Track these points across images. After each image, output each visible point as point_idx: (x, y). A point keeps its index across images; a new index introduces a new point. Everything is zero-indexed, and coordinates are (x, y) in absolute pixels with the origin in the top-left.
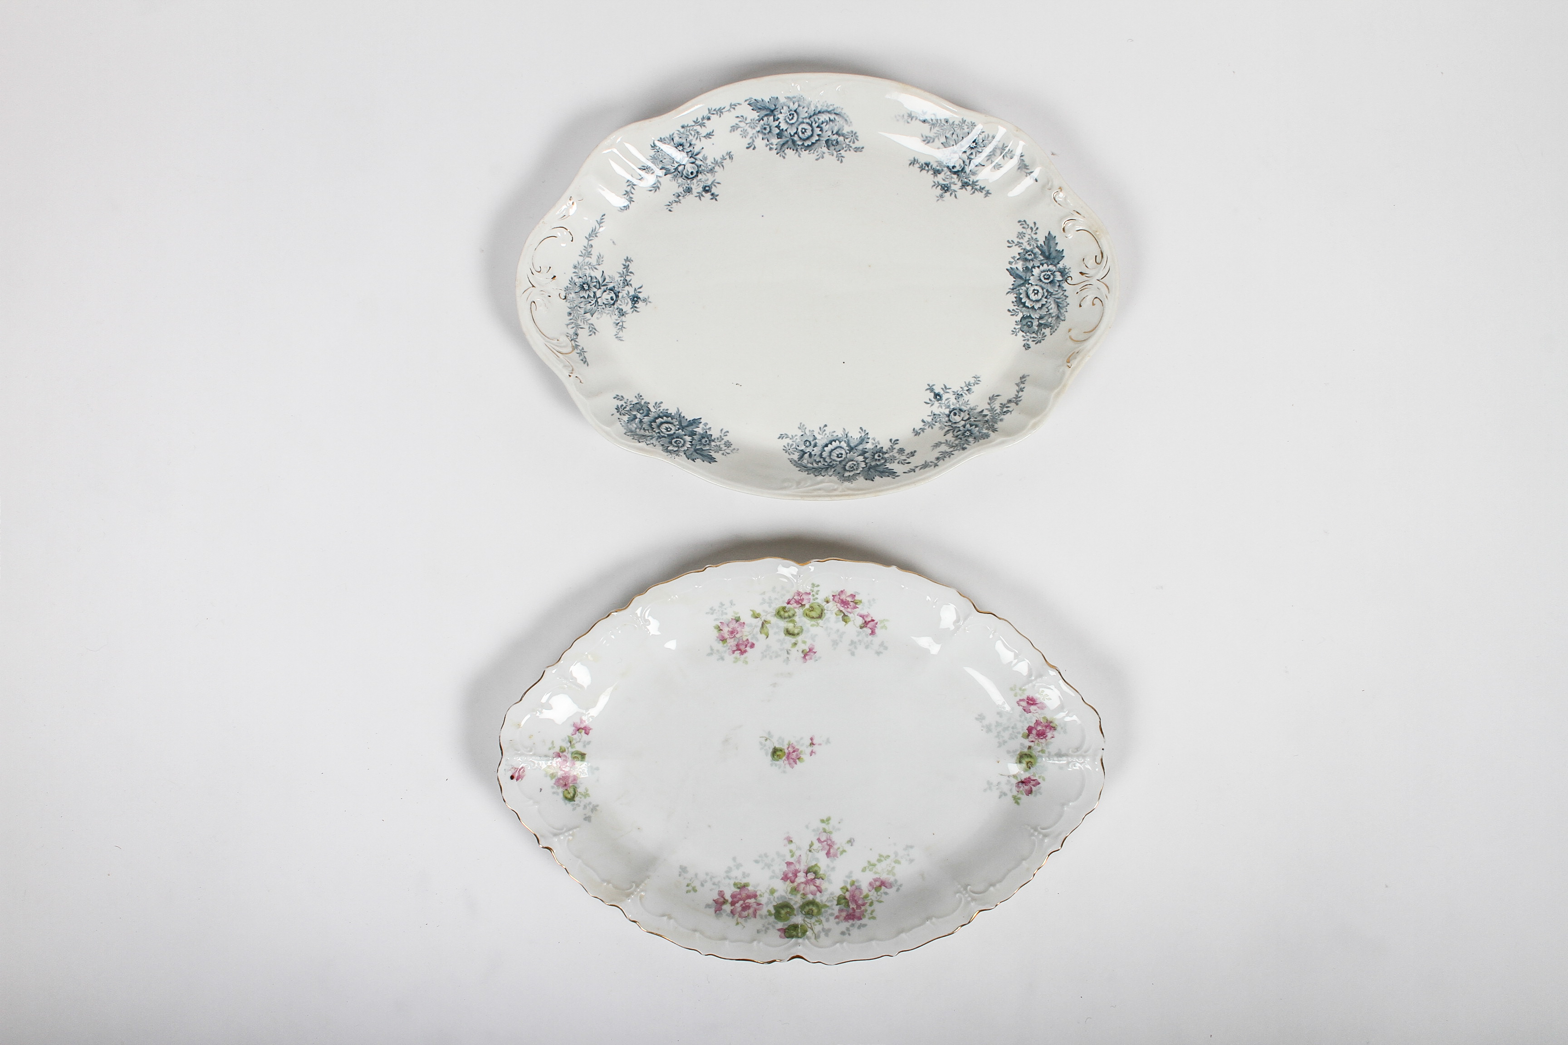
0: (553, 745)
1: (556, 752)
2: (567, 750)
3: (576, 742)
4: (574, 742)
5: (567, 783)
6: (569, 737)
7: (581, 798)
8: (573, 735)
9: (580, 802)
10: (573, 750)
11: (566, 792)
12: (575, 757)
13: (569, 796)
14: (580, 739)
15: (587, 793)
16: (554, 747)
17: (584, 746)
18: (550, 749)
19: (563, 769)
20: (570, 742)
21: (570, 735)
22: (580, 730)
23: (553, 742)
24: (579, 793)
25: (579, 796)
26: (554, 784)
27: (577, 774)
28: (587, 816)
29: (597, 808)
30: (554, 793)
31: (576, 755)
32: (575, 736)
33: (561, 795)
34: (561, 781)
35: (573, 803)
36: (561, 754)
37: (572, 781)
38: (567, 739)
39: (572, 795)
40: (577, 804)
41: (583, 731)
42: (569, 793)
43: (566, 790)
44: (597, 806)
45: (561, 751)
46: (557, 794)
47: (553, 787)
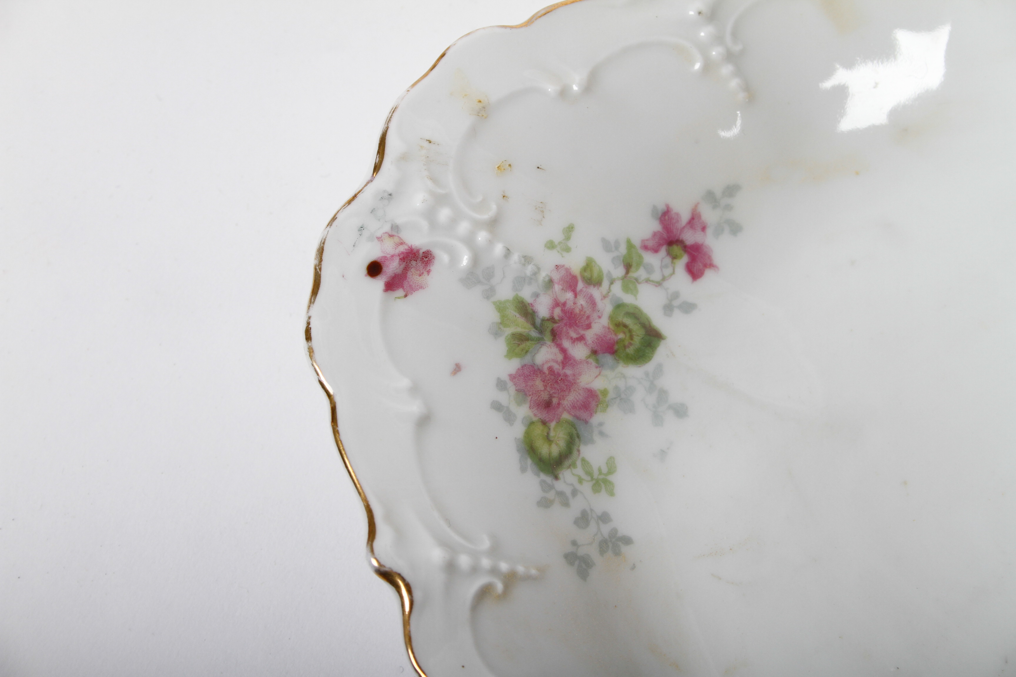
0: (568, 238)
1: (568, 270)
2: (605, 284)
3: (648, 281)
4: (641, 273)
5: (555, 401)
6: (630, 245)
7: (580, 481)
8: (646, 248)
9: (575, 493)
10: (628, 299)
11: (539, 430)
12: (625, 326)
13: (544, 450)
14: (664, 279)
15: (610, 478)
16: (568, 250)
17: (668, 309)
18: (550, 245)
19: (566, 344)
20: (628, 267)
21: (637, 242)
22: (676, 249)
23: (569, 230)
24: (583, 460)
25: (579, 470)
26: (512, 377)
27: (605, 392)
28: (581, 552)
29: (624, 549)
30: (497, 406)
31: (628, 321)
32: (650, 258)
33: (519, 430)
34: (539, 384)
35: (548, 479)
36: (580, 285)
37: (574, 407)
38: (623, 250)
39: (555, 450)
40: (561, 494)
41: (685, 259)
42: (548, 439)
43: (544, 423)
44: (627, 541)
45: (587, 274)
46: (509, 418)
47: (501, 385)
